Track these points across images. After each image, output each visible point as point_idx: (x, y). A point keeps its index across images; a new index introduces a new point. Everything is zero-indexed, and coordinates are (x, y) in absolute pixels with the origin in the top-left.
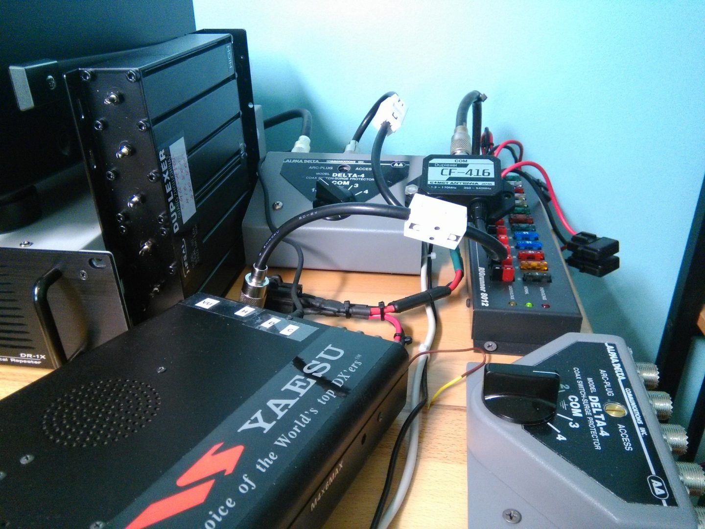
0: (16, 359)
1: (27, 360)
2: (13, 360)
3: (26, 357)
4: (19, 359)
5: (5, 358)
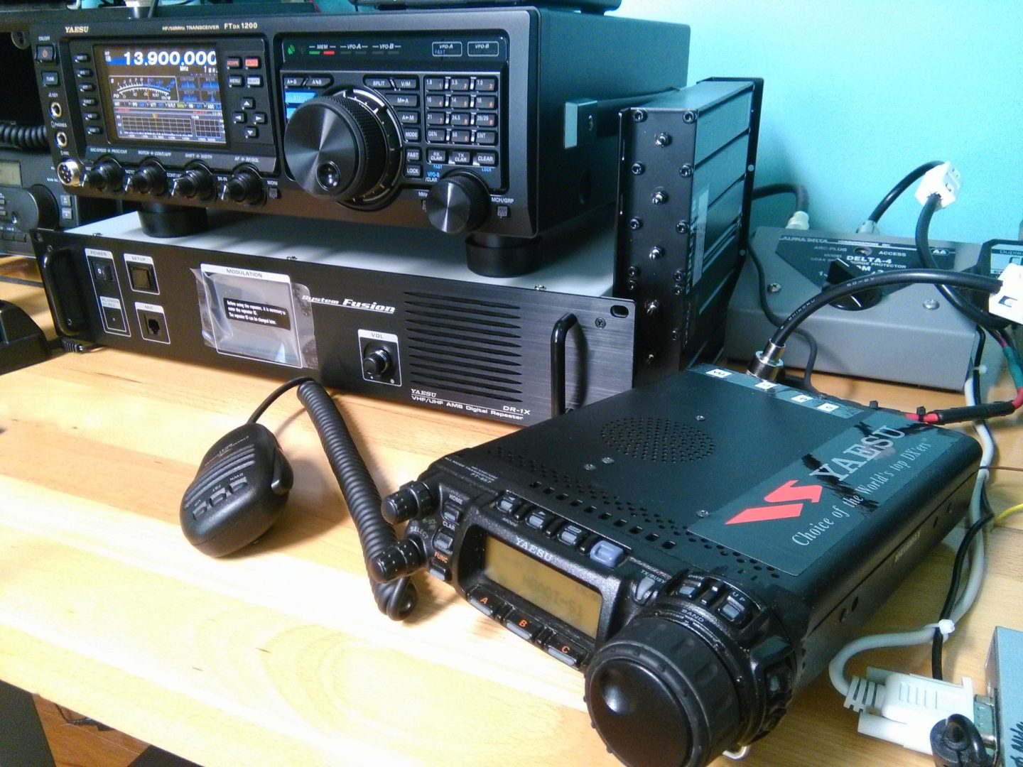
1: (508, 414)
2: (493, 412)
3: (509, 411)
4: (500, 412)
5: (485, 409)
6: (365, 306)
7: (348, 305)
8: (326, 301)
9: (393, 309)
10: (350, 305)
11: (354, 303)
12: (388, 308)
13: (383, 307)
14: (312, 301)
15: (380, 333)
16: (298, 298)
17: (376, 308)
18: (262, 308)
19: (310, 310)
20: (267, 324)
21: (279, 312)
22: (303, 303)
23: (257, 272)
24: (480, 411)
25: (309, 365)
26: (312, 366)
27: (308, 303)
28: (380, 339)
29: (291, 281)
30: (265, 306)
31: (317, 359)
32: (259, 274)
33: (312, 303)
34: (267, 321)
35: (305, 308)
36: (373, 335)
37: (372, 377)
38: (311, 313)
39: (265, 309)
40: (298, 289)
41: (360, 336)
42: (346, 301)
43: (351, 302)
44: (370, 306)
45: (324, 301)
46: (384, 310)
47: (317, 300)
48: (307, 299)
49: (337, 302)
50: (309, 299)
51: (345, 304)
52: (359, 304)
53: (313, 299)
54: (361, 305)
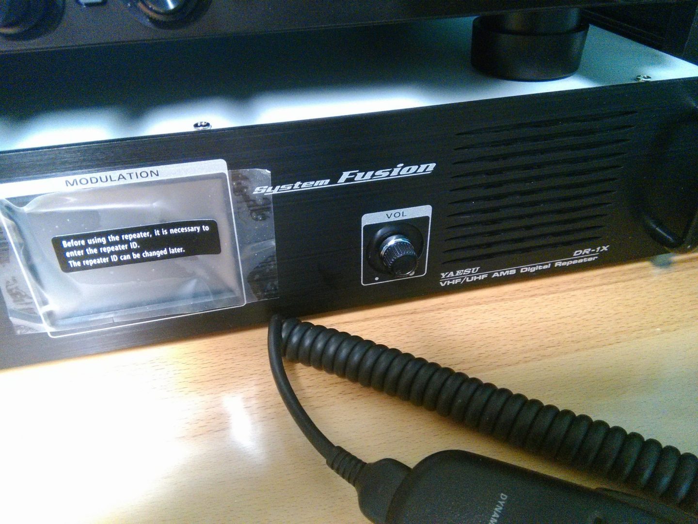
0: (563, 261)
1: (583, 258)
2: (559, 264)
3: (581, 255)
4: (573, 260)
5: (547, 264)
6: (382, 174)
7: (347, 180)
8: (305, 185)
9: (432, 166)
10: (352, 180)
11: (360, 175)
12: (423, 167)
13: (414, 168)
14: (275, 192)
15: (401, 211)
16: (244, 195)
17: (402, 171)
18: (153, 233)
19: (268, 209)
20: (163, 257)
21: (193, 229)
22: (254, 201)
23: (148, 169)
24: (540, 268)
25: (259, 297)
26: (266, 297)
27: (265, 198)
28: (401, 218)
29: (230, 167)
30: (159, 227)
31: (276, 283)
32: (151, 172)
33: (274, 196)
34: (165, 252)
35: (257, 208)
36: (389, 216)
37: (377, 279)
38: (271, 214)
39: (157, 233)
40: (246, 178)
41: (363, 225)
42: (346, 175)
43: (355, 174)
44: (391, 172)
45: (300, 186)
46: (415, 172)
47: (286, 188)
48: (263, 191)
49: (328, 181)
50: (268, 191)
51: (342, 180)
52: (370, 174)
53: (278, 187)
54: (373, 175)
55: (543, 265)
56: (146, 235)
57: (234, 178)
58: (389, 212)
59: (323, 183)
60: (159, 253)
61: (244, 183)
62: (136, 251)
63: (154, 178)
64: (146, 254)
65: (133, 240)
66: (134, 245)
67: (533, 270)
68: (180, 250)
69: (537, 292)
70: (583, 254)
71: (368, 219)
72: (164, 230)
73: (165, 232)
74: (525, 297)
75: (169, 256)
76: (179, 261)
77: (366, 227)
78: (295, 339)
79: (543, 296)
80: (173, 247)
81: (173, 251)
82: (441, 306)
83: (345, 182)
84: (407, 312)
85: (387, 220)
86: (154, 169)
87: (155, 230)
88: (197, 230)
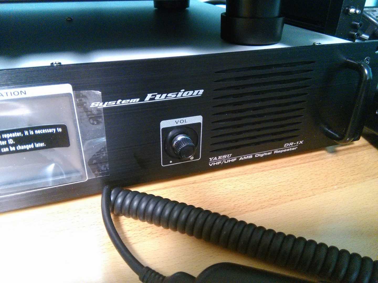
0: (278, 150)
1: (289, 148)
2: (276, 152)
3: (288, 146)
4: (284, 149)
5: (270, 152)
6: (172, 96)
7: (151, 99)
8: (124, 102)
9: (201, 91)
10: (154, 99)
11: (158, 96)
12: (196, 92)
13: (191, 92)
14: (105, 106)
15: (184, 119)
16: (84, 108)
17: (184, 94)
18: (23, 133)
19: (101, 117)
20: (31, 150)
21: (50, 131)
22: (91, 112)
23: (19, 90)
24: (266, 154)
25: (96, 175)
26: (100, 175)
27: (98, 110)
28: (184, 124)
29: (74, 89)
30: (28, 129)
31: (107, 165)
32: (21, 92)
33: (104, 109)
34: (32, 146)
35: (93, 116)
36: (177, 122)
37: (171, 162)
38: (102, 120)
39: (26, 133)
40: (85, 97)
41: (161, 128)
42: (149, 96)
43: (155, 96)
44: (177, 95)
45: (121, 102)
46: (192, 95)
47: (112, 104)
48: (97, 105)
49: (138, 100)
50: (100, 105)
51: (147, 99)
52: (164, 95)
53: (106, 103)
54: (166, 96)
55: (267, 152)
56: (19, 134)
57: (77, 96)
58: (177, 120)
59: (135, 101)
60: (28, 147)
61: (84, 100)
62: (12, 145)
63: (23, 96)
64: (19, 147)
65: (10, 138)
66: (11, 142)
67: (262, 155)
68: (42, 145)
69: (265, 169)
70: (290, 146)
71: (164, 124)
72: (31, 131)
73: (32, 133)
74: (258, 172)
75: (35, 149)
76: (41, 152)
77: (163, 129)
78: (119, 201)
79: (269, 171)
80: (37, 143)
81: (38, 145)
82: (211, 179)
83: (149, 100)
84: (190, 183)
85: (175, 125)
86: (23, 89)
87: (25, 131)
88: (53, 131)
